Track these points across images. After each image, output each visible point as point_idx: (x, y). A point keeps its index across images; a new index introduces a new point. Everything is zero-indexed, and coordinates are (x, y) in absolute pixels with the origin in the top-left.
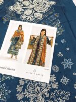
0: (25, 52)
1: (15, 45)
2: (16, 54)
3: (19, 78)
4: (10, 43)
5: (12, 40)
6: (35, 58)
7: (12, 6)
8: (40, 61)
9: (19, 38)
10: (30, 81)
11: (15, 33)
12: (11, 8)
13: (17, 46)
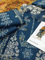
1: (41, 33)
7: (44, 16)
9: (44, 30)
11: (43, 27)
13: (42, 34)
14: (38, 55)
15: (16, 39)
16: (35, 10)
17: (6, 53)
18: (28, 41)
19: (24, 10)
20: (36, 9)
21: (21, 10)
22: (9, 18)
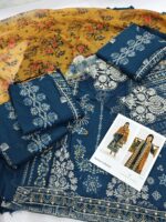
0: (125, 152)
2: (116, 151)
3: (113, 176)
4: (112, 138)
5: (115, 135)
6: (134, 163)
8: (138, 167)
10: (122, 183)
12: (123, 99)
13: (119, 143)
14: (110, 186)
15: (67, 155)
16: (105, 78)
17: (54, 185)
18: (92, 160)
19: (79, 74)
20: (108, 73)
21: (71, 74)
22: (47, 107)
